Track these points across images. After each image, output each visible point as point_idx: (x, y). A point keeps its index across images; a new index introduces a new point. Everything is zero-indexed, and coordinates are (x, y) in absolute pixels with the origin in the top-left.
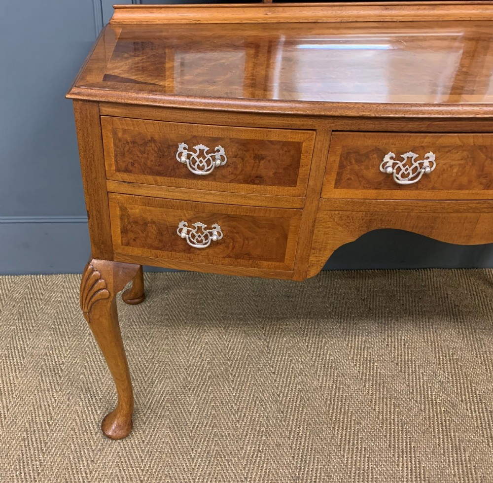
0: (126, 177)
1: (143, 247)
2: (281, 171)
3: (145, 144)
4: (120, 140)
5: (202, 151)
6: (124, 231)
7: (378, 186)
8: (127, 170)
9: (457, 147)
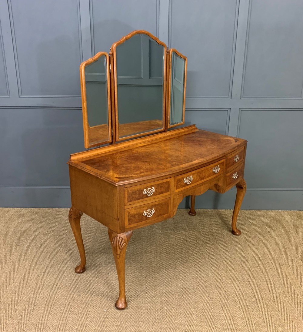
0: (130, 203)
1: (134, 223)
2: (166, 189)
3: (135, 192)
4: (129, 193)
5: (149, 190)
6: (129, 220)
7: (184, 186)
8: (131, 201)
9: (195, 173)
